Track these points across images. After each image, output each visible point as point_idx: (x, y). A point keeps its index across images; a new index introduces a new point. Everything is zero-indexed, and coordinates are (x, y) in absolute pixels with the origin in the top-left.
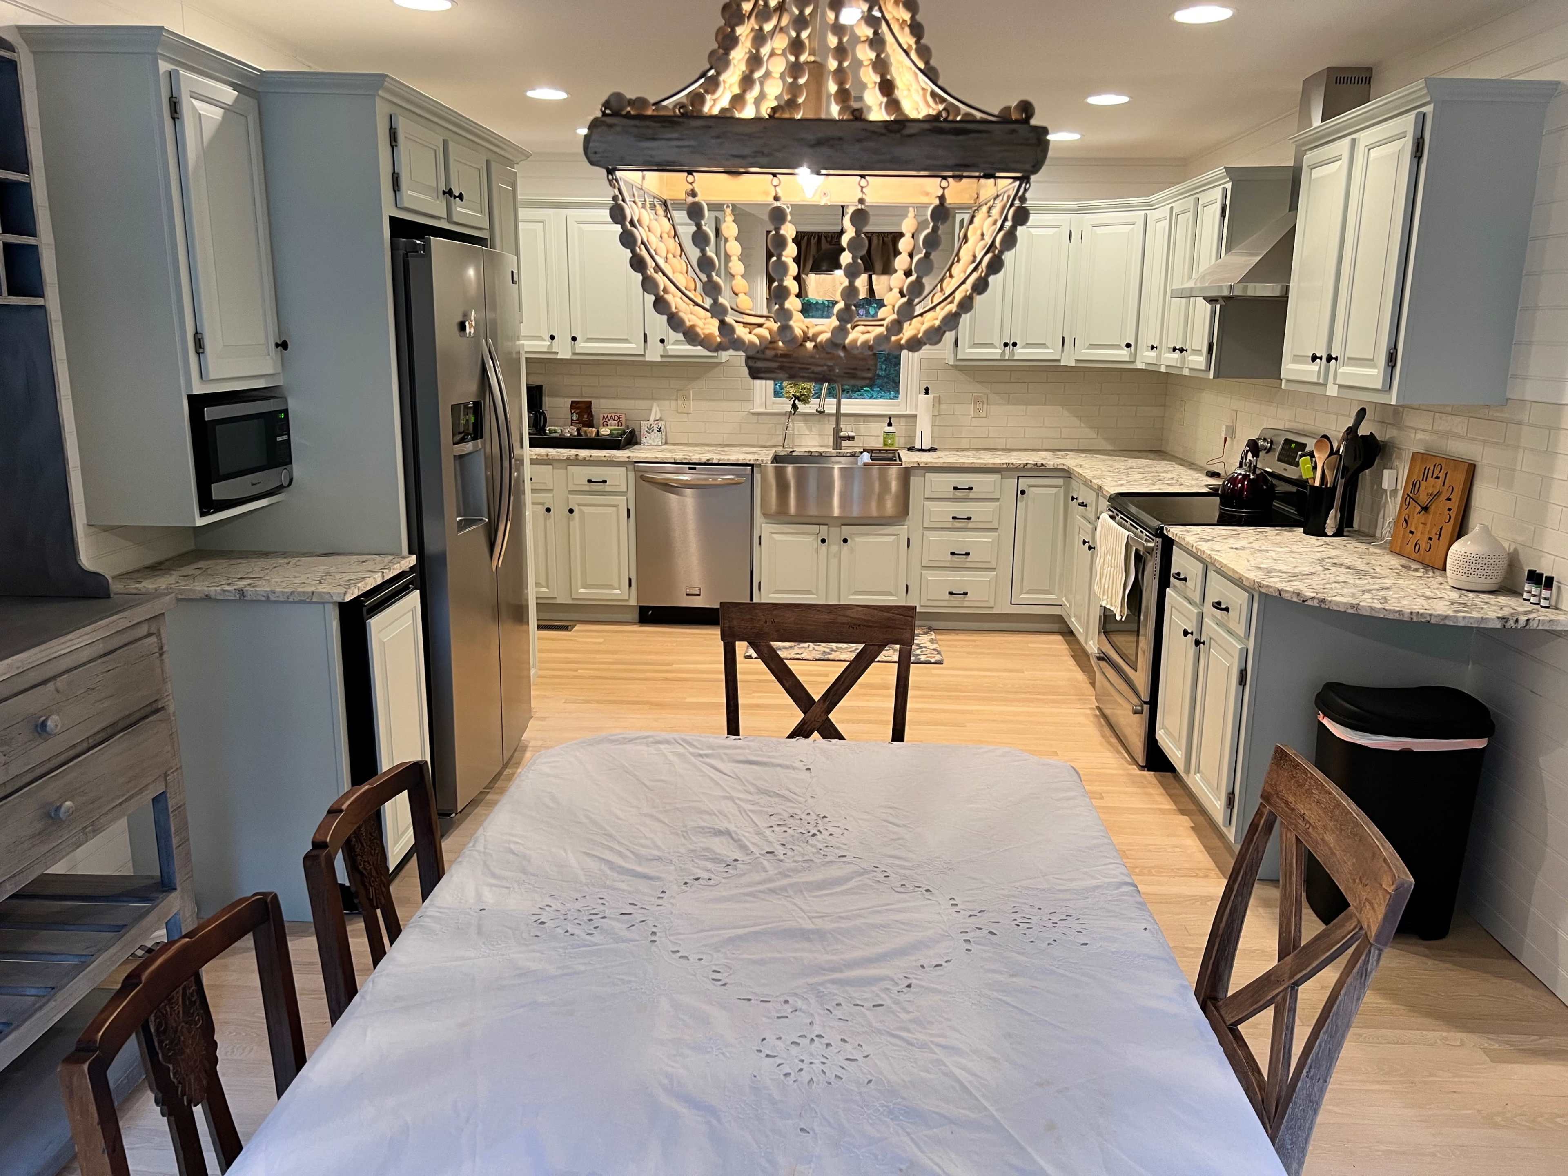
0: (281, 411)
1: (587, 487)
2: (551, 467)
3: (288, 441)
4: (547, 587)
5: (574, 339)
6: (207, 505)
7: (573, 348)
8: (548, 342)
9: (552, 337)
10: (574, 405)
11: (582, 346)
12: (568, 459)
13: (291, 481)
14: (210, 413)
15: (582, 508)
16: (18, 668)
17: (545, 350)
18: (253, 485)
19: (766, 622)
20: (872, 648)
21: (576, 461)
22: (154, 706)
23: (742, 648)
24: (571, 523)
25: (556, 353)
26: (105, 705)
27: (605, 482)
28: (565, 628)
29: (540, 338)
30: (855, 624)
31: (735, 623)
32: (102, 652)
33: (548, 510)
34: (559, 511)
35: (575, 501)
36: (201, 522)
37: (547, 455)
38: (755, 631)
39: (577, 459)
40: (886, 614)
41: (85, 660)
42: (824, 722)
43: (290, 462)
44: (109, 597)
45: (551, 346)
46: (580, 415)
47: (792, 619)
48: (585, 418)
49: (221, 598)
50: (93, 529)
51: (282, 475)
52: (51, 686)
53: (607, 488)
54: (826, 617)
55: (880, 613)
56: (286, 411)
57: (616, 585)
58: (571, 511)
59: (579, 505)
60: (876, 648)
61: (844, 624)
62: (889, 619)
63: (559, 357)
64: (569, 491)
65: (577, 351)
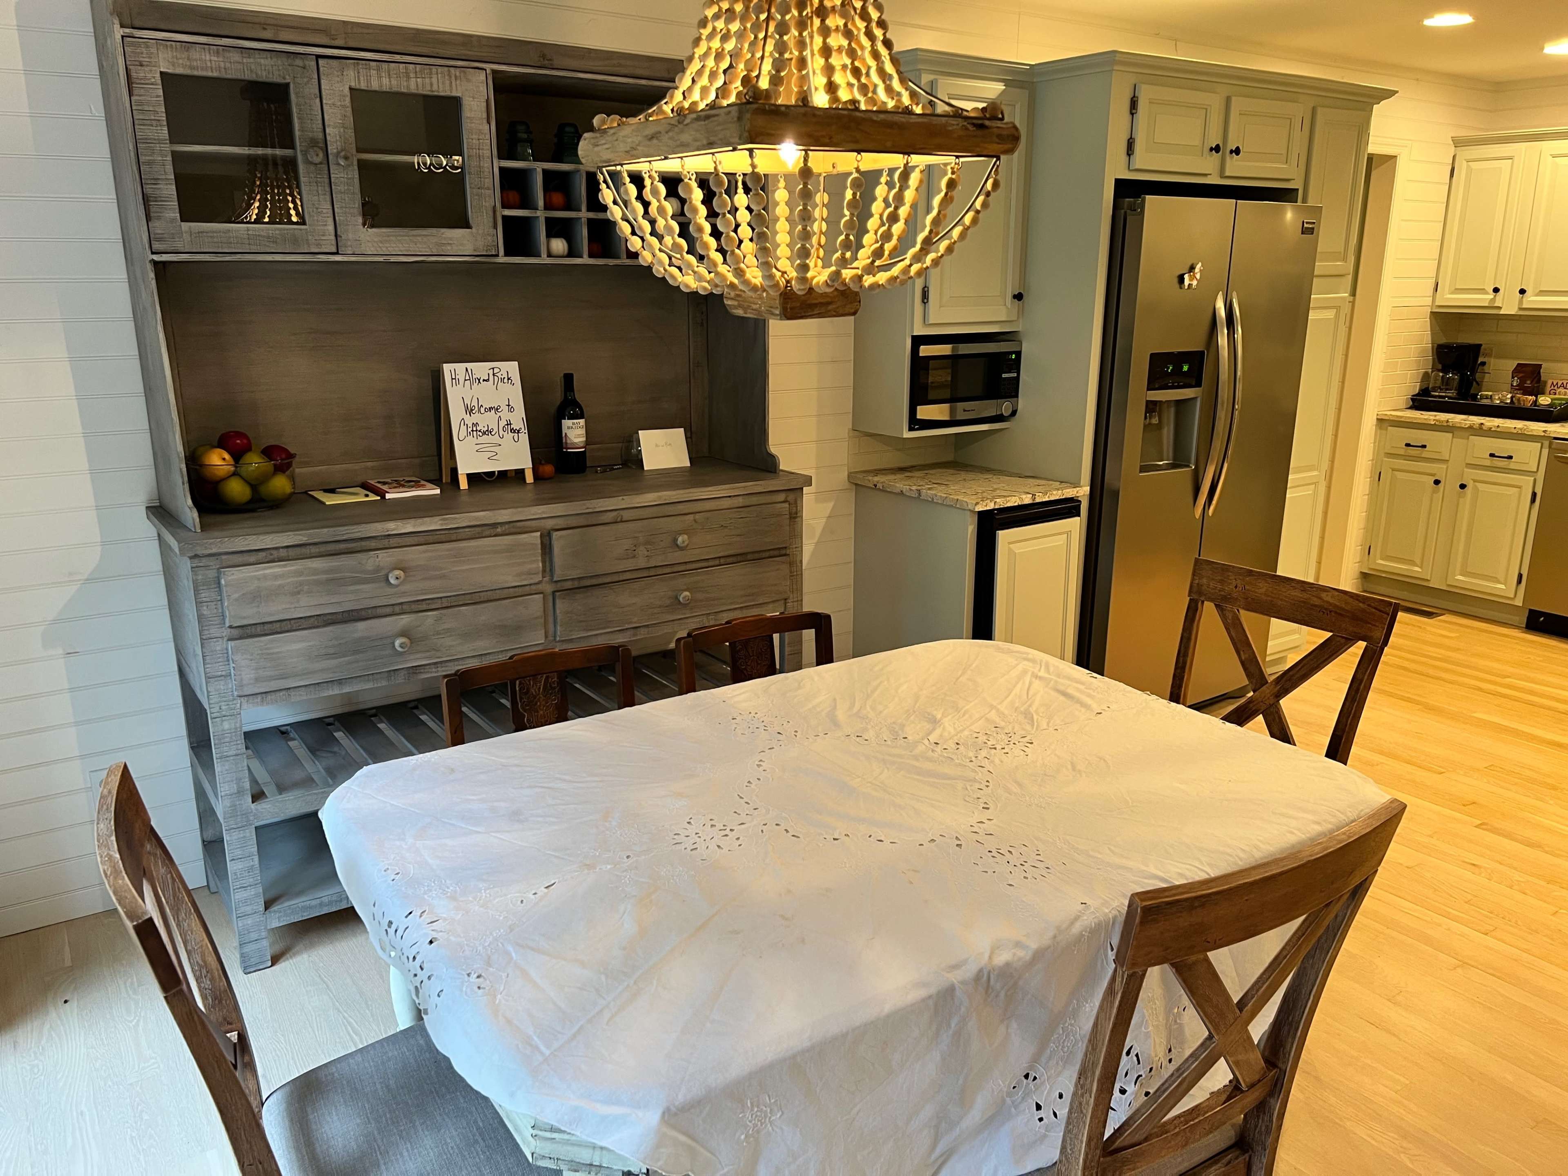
0: (1011, 353)
1: (1488, 462)
2: (1450, 435)
3: (1017, 379)
4: (1421, 568)
5: (1522, 292)
6: (915, 423)
7: (1521, 301)
8: (1491, 296)
9: (1496, 290)
10: (1520, 369)
11: (1532, 300)
12: (1471, 427)
13: (1014, 413)
14: (925, 351)
15: (1477, 484)
16: (665, 500)
17: (1487, 305)
18: (965, 411)
19: (1236, 587)
20: (1339, 639)
21: (1480, 431)
22: (783, 552)
23: (1209, 609)
24: (1461, 500)
25: (1500, 308)
26: (734, 539)
27: (1510, 457)
28: (1429, 615)
29: (1483, 291)
30: (1326, 609)
31: (1205, 581)
32: (741, 505)
33: (1437, 482)
34: (1450, 486)
35: (1469, 474)
36: (907, 434)
37: (1448, 421)
38: (1222, 593)
39: (1481, 428)
40: (1361, 605)
41: (725, 507)
42: (1271, 705)
43: (1017, 396)
44: (776, 473)
45: (1493, 300)
46: (1522, 381)
47: (1263, 590)
48: (1528, 384)
49: (908, 494)
50: (856, 433)
51: (1006, 407)
52: (691, 517)
53: (1512, 465)
54: (1297, 593)
55: (1356, 603)
56: (1019, 354)
57: (1502, 580)
58: (1463, 486)
59: (1475, 481)
60: (1343, 641)
61: (1316, 606)
62: (1363, 611)
63: (1502, 312)
64: (1467, 464)
65: (1524, 306)
